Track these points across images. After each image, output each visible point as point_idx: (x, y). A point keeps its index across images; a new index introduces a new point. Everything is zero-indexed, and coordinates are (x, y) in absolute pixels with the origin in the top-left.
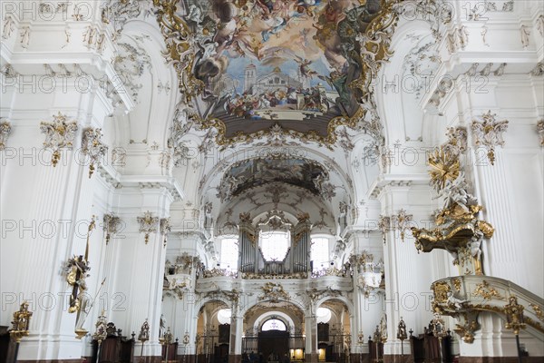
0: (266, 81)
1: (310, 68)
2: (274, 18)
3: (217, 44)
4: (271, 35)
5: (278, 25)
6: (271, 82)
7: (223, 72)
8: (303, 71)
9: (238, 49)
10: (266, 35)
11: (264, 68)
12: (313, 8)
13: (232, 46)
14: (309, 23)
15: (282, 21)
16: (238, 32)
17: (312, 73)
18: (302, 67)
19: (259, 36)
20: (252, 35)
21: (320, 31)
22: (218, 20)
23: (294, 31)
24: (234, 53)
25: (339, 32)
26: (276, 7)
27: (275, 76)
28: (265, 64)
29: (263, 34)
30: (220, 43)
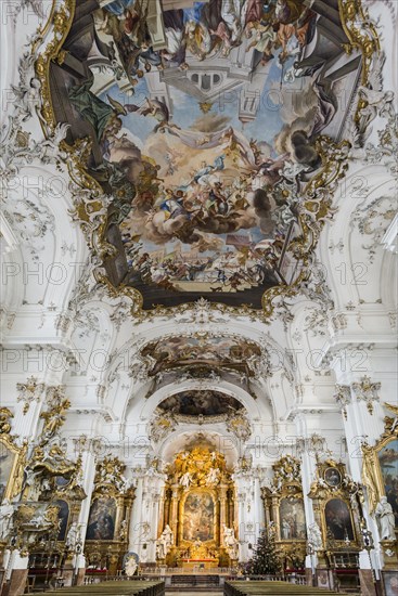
0: (226, 82)
1: (154, 120)
2: (208, 184)
3: (280, 171)
4: (213, 164)
5: (204, 176)
6: (217, 78)
7: (287, 128)
8: (164, 109)
9: (257, 154)
10: (220, 165)
11: (226, 113)
12: (167, 197)
13: (264, 160)
14: (168, 182)
15: (199, 180)
16: (252, 175)
17: (149, 111)
18: (167, 118)
19: (227, 164)
20: (236, 166)
21: (154, 176)
22: (269, 195)
23: (184, 170)
24: (264, 149)
25: (132, 185)
26: (206, 195)
27: (209, 93)
28: (224, 120)
29: (223, 166)
30: (276, 171)
